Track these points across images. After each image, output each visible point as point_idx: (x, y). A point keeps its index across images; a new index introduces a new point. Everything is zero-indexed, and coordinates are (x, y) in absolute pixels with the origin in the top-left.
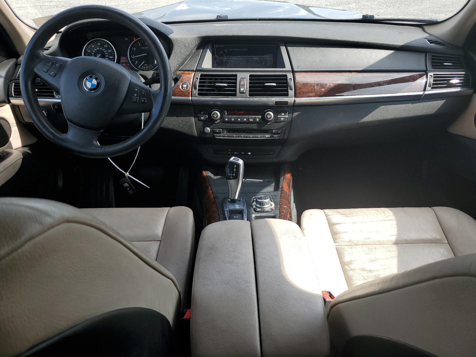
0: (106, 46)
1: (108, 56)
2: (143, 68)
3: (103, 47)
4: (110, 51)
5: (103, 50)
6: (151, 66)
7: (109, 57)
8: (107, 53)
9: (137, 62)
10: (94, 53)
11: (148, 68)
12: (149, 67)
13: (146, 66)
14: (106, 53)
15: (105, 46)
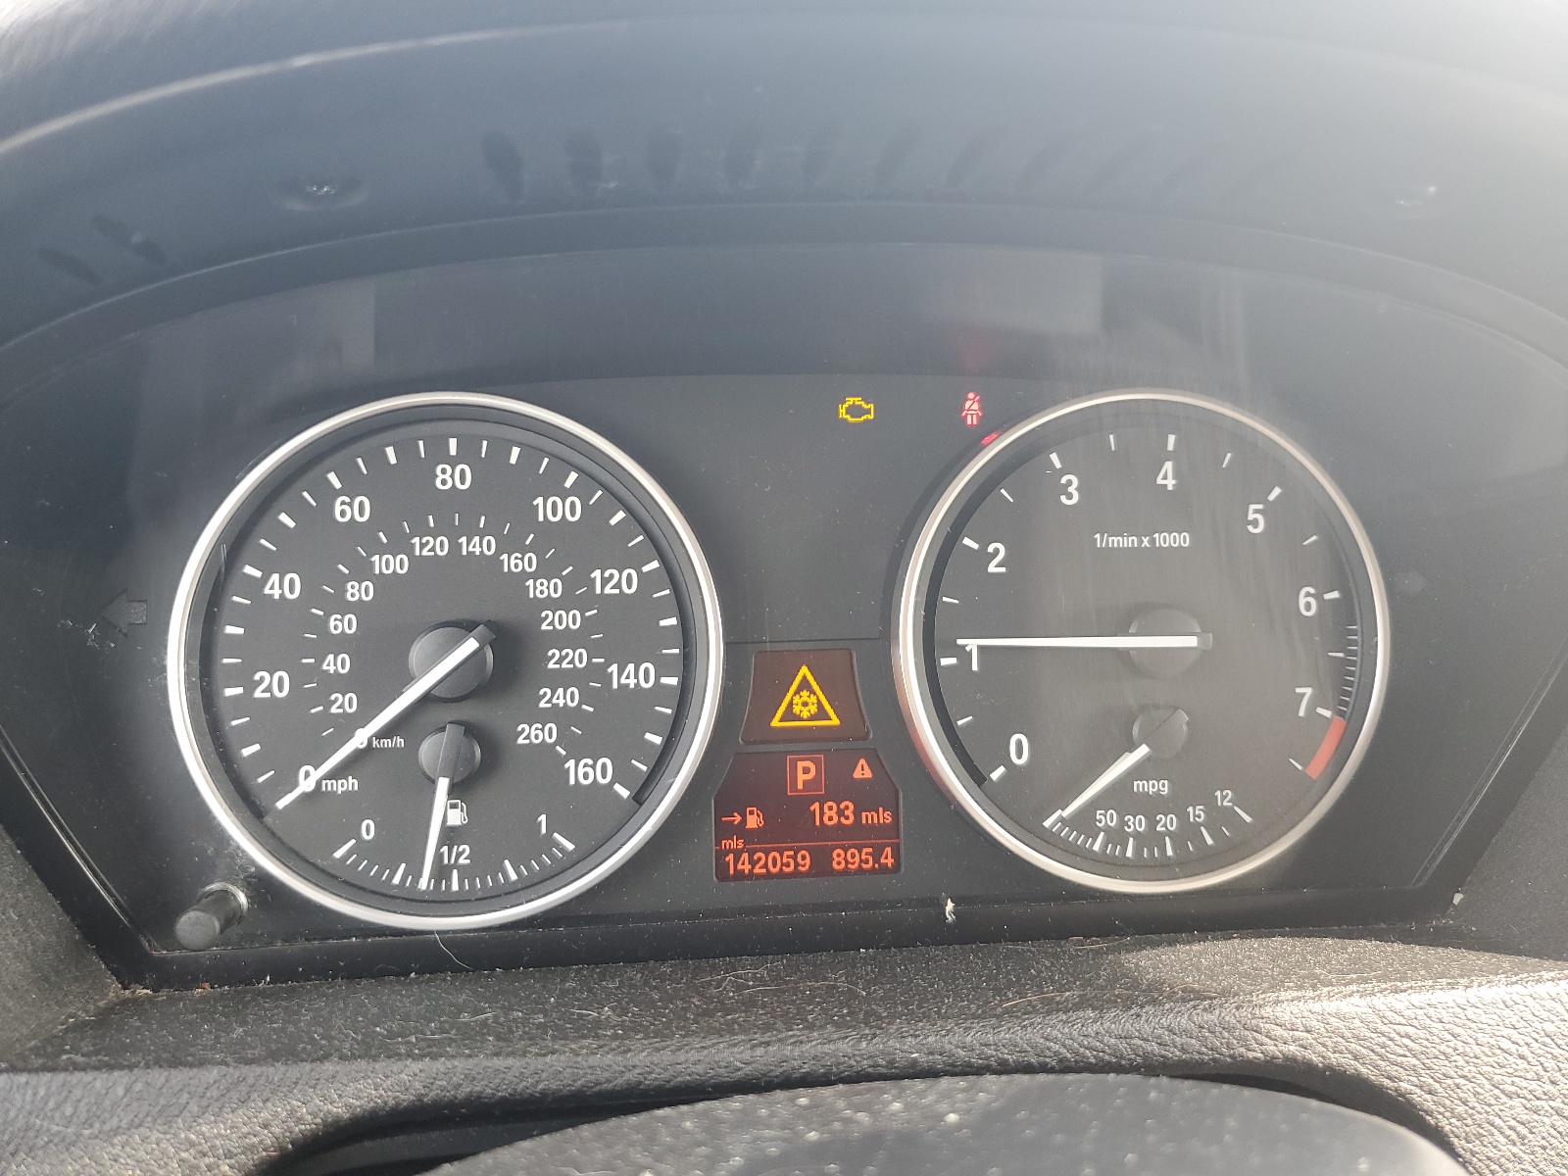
0: (558, 509)
1: (577, 658)
2: (1117, 836)
3: (518, 527)
4: (618, 582)
5: (512, 563)
6: (1225, 798)
7: (600, 673)
8: (569, 620)
9: (1020, 749)
10: (358, 608)
11: (1187, 832)
12: (1197, 813)
13: (1152, 807)
14: (555, 621)
15: (554, 509)
